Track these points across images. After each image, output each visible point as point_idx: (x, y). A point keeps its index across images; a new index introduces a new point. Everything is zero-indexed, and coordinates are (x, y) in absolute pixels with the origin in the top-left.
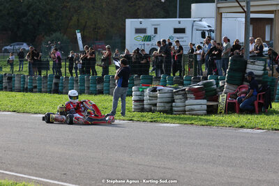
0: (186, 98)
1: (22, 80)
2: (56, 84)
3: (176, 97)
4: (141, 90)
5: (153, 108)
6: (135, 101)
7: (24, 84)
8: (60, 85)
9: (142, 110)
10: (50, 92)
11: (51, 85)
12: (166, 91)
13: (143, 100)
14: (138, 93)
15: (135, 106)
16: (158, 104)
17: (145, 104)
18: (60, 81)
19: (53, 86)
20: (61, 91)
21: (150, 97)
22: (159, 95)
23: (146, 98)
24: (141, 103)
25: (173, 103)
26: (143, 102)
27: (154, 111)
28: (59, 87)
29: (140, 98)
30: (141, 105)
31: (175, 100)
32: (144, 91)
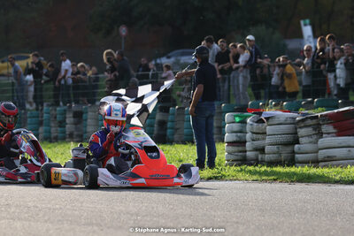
0: (320, 135)
3: (302, 132)
4: (237, 119)
5: (260, 157)
6: (230, 144)
8: (169, 124)
9: (242, 161)
11: (153, 126)
12: (282, 120)
13: (245, 142)
14: (236, 127)
15: (229, 153)
16: (268, 149)
17: (247, 149)
18: (170, 118)
19: (155, 129)
20: (170, 137)
21: (253, 133)
22: (269, 129)
23: (248, 136)
24: (240, 148)
25: (296, 146)
26: (245, 146)
27: (262, 163)
28: (166, 129)
29: (239, 137)
30: (241, 152)
31: (300, 139)
32: (246, 123)
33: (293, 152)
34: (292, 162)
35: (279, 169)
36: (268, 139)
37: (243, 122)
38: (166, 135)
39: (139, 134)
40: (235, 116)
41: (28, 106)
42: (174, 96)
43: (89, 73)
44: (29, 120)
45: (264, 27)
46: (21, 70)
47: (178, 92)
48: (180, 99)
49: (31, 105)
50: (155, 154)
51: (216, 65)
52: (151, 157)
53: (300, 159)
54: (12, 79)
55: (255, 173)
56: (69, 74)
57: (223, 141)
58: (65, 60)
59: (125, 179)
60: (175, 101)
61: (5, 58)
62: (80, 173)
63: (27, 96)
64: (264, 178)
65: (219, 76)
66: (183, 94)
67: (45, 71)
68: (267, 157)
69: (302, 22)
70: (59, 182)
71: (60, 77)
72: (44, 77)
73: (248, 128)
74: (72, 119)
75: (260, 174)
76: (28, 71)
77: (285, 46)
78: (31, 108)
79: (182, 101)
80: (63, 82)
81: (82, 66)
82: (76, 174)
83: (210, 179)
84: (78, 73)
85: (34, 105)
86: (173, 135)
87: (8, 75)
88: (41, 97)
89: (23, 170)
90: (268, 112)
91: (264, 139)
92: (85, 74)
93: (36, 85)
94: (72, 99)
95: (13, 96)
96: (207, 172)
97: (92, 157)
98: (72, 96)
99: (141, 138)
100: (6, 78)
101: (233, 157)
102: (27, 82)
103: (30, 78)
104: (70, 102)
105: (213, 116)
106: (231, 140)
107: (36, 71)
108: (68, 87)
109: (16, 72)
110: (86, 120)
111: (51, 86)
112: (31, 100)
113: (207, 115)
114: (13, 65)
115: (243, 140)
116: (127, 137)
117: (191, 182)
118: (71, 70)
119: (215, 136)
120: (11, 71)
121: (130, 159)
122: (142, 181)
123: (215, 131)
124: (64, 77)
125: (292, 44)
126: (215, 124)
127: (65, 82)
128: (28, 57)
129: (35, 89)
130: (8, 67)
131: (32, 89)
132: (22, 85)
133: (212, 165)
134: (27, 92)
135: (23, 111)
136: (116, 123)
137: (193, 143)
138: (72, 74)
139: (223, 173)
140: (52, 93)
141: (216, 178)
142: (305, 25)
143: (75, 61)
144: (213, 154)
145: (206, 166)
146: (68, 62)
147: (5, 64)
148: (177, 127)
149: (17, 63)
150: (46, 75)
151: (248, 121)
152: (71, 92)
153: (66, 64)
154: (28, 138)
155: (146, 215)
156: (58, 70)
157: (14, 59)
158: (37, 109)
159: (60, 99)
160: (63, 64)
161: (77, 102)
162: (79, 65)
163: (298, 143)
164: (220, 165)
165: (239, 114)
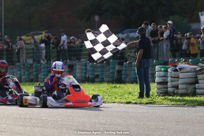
1: (84, 68)
2: (119, 72)
3: (200, 77)
4: (163, 69)
5: (176, 91)
6: (158, 83)
7: (86, 73)
8: (123, 72)
9: (166, 93)
10: (113, 82)
11: (114, 73)
12: (189, 70)
13: (167, 82)
14: (162, 74)
15: (158, 89)
16: (180, 86)
17: (169, 86)
18: (124, 68)
19: (115, 75)
20: (124, 79)
21: (172, 77)
22: (181, 75)
23: (169, 79)
24: (165, 86)
25: (197, 85)
26: (167, 85)
27: (177, 94)
28: (122, 75)
29: (164, 80)
30: (164, 88)
31: (199, 81)
32: (168, 71)
33: (195, 88)
34: (194, 94)
35: (187, 98)
36: (181, 81)
37: (166, 71)
38: (121, 78)
39: (70, 78)
40: (161, 68)
41: (42, 62)
42: (126, 56)
43: (77, 43)
44: (42, 69)
45: (178, 16)
46: (38, 41)
47: (128, 54)
48: (130, 58)
49: (44, 61)
50: (78, 89)
51: (150, 38)
52: (76, 91)
53: (199, 92)
54: (33, 46)
55: (173, 100)
56: (66, 43)
57: (154, 82)
58: (63, 35)
59: (62, 102)
60: (126, 59)
61: (29, 34)
62: (38, 99)
63: (41, 56)
64: (178, 103)
65: (152, 44)
66: (131, 55)
67: (51, 42)
68: (180, 91)
69: (200, 13)
70: (27, 104)
71: (60, 45)
72: (51, 45)
73: (169, 74)
74: (67, 69)
75: (176, 101)
76: (42, 41)
77: (190, 27)
78: (44, 63)
79: (131, 59)
80: (62, 48)
81: (73, 38)
82: (36, 100)
83: (147, 103)
84: (71, 42)
85: (46, 61)
86: (126, 78)
87: (30, 44)
88: (50, 56)
89: (10, 98)
90: (180, 65)
91: (178, 81)
92: (75, 43)
93: (46, 49)
94: (67, 57)
95: (33, 56)
96: (145, 100)
97: (45, 90)
98: (67, 55)
99: (71, 81)
100: (29, 45)
101: (160, 91)
102: (41, 47)
103: (43, 45)
104: (66, 59)
105: (149, 67)
106: (159, 81)
107: (46, 41)
108: (65, 51)
109: (35, 42)
110: (75, 70)
111: (55, 50)
112: (44, 58)
113: (145, 67)
114: (33, 38)
115: (166, 81)
116: (63, 80)
117: (97, 104)
118: (66, 41)
119: (150, 79)
120: (32, 41)
121: (65, 92)
122: (71, 103)
123: (150, 76)
124: (63, 45)
125: (194, 26)
126: (150, 72)
127: (63, 48)
128: (42, 34)
129: (46, 52)
130: (30, 39)
131: (44, 52)
132: (39, 49)
133: (148, 96)
134: (42, 53)
135: (39, 65)
136: (59, 73)
137: (137, 83)
138: (67, 43)
139: (155, 100)
140: (56, 54)
141: (150, 103)
142: (202, 15)
143: (69, 36)
144: (148, 89)
145: (145, 96)
146: (65, 36)
147: (29, 38)
148: (128, 74)
149: (36, 37)
150: (53, 44)
151: (169, 70)
152: (67, 53)
153: (64, 38)
154: (13, 80)
155: (110, 125)
156: (59, 41)
157: (34, 35)
158: (47, 63)
159: (61, 57)
160: (62, 37)
161: (70, 59)
162: (71, 38)
163: (198, 83)
164: (152, 96)
165: (164, 66)
